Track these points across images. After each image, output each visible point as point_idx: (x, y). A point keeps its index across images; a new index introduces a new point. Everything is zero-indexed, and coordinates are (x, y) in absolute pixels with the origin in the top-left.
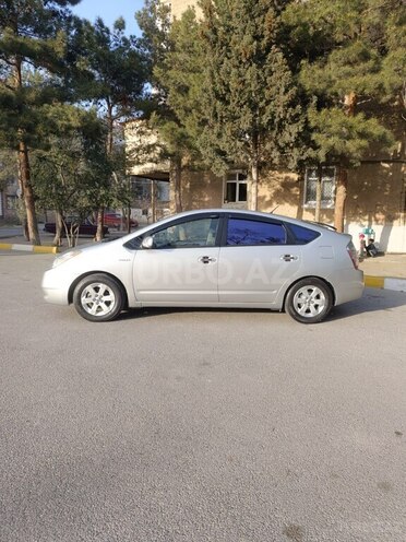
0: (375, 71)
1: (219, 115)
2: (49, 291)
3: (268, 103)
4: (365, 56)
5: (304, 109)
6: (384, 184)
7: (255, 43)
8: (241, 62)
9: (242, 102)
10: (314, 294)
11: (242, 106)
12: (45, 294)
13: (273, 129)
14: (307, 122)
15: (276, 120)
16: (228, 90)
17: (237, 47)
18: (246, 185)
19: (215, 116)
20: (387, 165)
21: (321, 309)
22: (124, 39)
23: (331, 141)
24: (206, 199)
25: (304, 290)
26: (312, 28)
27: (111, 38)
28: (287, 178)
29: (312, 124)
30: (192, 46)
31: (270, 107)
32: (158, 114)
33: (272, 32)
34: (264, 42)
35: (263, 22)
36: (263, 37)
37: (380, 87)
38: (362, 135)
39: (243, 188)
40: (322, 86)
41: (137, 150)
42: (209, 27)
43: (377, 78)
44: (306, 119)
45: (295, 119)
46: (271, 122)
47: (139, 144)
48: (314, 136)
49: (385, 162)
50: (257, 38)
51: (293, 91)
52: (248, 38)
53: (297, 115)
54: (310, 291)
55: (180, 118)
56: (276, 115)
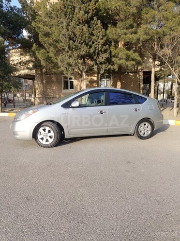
0: (135, 33)
1: (71, 47)
2: (19, 133)
3: (93, 43)
4: (131, 26)
5: (110, 47)
6: (131, 82)
7: (86, 15)
8: (79, 23)
9: (82, 41)
10: (146, 126)
11: (82, 44)
12: (17, 135)
13: (95, 55)
14: (111, 53)
15: (97, 51)
16: (75, 35)
17: (78, 16)
18: (73, 81)
19: (69, 47)
20: (131, 74)
21: (149, 132)
22: (11, 7)
23: (121, 62)
24: (54, 88)
25: (142, 124)
26: (110, 11)
27: (4, 5)
28: (91, 79)
29: (113, 54)
30: (51, 14)
31: (94, 45)
32: (36, 45)
33: (93, 11)
34: (90, 15)
35: (89, 6)
36: (89, 13)
37: (138, 40)
38: (133, 60)
39: (72, 83)
40: (116, 37)
41: (20, 63)
42: (63, 5)
43: (137, 36)
44: (110, 51)
45: (105, 51)
46: (94, 52)
47: (20, 61)
48: (113, 59)
49: (131, 73)
50: (87, 12)
51: (105, 38)
52: (82, 12)
53: (107, 49)
54: (145, 125)
55: (46, 47)
56: (97, 48)
